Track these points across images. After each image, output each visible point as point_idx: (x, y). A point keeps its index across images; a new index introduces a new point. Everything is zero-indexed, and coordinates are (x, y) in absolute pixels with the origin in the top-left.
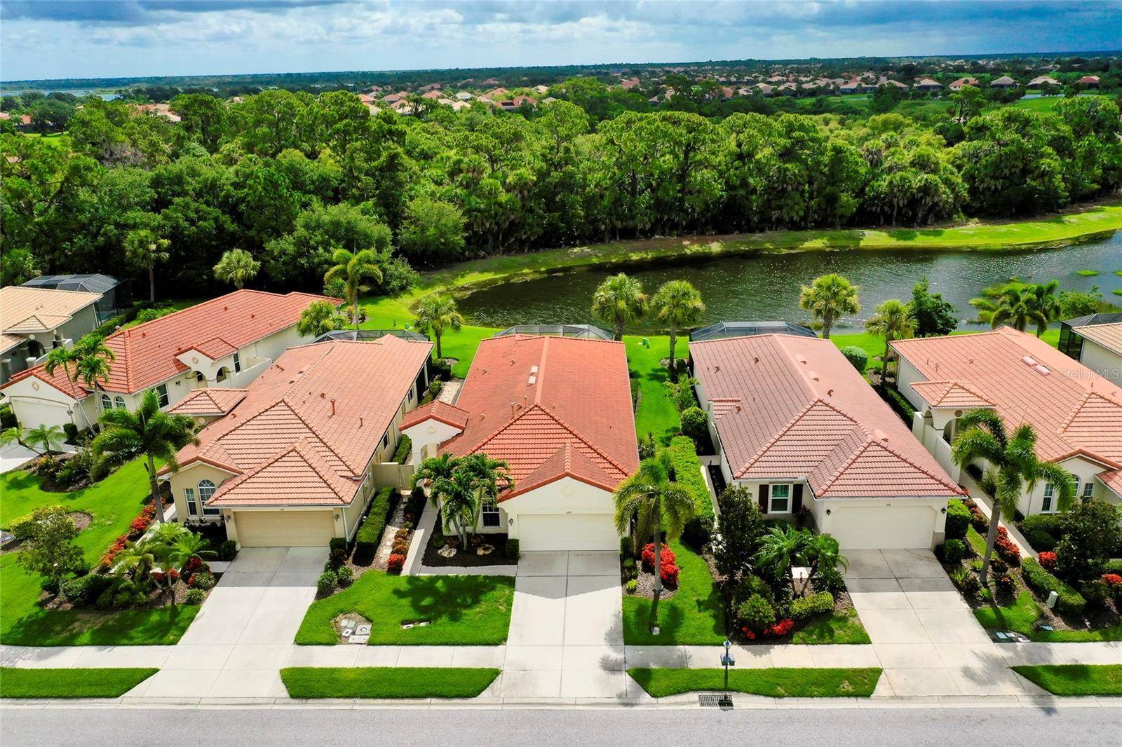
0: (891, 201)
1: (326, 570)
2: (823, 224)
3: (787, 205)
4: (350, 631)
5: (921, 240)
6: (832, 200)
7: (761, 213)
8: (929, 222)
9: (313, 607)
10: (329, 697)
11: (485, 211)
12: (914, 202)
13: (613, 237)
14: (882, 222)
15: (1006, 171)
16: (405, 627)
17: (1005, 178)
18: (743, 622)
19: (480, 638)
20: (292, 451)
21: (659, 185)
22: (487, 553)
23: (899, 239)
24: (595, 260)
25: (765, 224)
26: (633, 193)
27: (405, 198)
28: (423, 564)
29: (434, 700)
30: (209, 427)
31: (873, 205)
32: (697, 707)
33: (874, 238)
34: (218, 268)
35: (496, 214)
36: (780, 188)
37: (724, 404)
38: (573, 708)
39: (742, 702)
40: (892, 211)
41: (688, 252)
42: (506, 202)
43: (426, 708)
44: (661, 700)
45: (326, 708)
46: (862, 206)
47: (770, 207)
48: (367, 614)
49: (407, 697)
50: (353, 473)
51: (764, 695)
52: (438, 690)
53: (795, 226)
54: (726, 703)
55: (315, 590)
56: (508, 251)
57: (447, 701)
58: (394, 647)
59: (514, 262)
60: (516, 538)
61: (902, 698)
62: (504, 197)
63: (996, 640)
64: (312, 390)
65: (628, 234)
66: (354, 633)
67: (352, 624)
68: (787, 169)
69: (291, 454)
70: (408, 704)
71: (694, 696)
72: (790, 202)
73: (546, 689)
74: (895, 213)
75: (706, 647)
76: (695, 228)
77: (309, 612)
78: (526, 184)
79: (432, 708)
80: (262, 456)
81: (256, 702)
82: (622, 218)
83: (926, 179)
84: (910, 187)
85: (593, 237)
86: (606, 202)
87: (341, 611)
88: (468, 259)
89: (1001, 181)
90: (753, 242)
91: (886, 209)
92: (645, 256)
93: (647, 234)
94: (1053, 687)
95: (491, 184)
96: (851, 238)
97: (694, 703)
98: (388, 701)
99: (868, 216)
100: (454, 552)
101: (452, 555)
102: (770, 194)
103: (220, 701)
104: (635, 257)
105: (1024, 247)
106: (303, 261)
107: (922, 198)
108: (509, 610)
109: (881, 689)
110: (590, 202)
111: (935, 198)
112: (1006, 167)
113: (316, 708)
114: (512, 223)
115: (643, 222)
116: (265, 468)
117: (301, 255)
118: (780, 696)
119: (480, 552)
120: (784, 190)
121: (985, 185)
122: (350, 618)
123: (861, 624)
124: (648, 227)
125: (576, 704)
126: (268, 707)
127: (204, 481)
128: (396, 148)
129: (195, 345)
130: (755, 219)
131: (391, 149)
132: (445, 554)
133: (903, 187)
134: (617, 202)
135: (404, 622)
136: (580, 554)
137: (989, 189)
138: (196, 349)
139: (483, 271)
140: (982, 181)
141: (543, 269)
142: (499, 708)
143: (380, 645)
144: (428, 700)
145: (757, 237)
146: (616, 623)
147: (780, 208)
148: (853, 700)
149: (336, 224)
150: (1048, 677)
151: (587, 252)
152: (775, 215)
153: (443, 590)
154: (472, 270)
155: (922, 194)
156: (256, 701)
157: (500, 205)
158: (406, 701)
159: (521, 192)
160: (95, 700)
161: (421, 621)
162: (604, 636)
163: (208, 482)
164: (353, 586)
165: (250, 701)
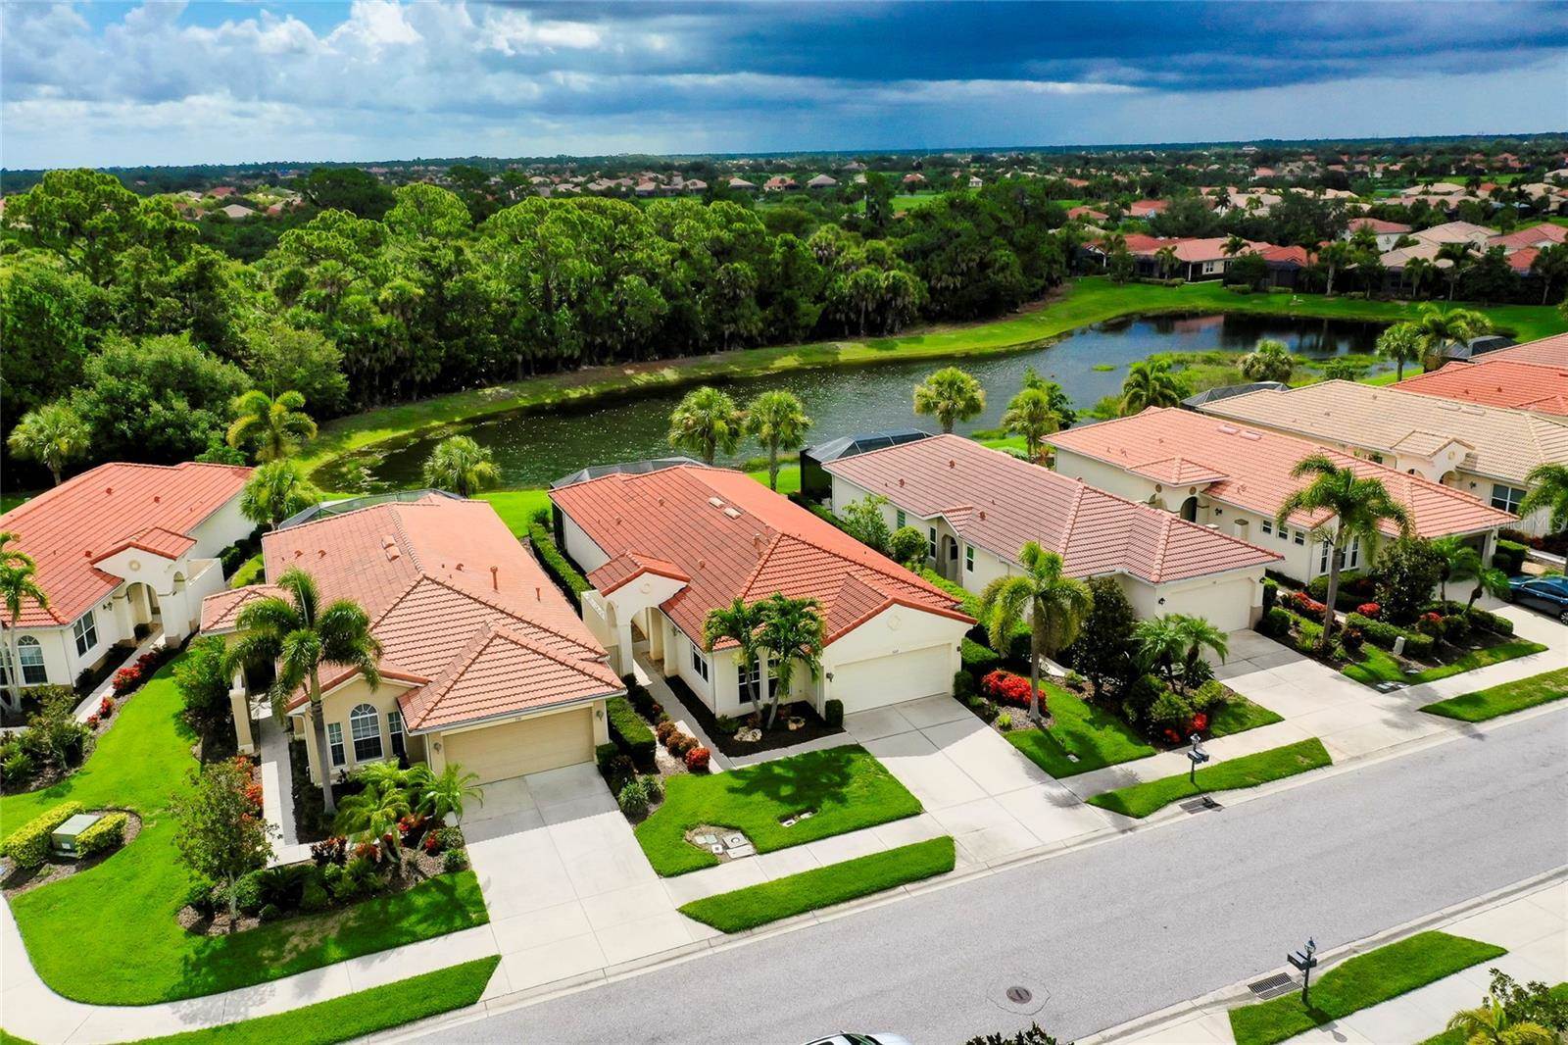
0: (857, 305)
2: (780, 337)
3: (743, 316)
4: (720, 846)
5: (903, 349)
6: (790, 307)
7: (709, 327)
8: (896, 330)
9: (640, 833)
10: (779, 918)
11: (359, 342)
12: (883, 306)
13: (527, 372)
14: (847, 332)
15: (964, 266)
16: (785, 824)
17: (962, 274)
18: (1162, 725)
19: (891, 813)
20: (494, 638)
21: (581, 297)
22: (801, 725)
23: (880, 349)
24: (522, 403)
25: (720, 342)
26: (548, 307)
27: (235, 326)
28: (730, 756)
29: (908, 887)
31: (837, 310)
32: (1189, 815)
33: (852, 351)
35: (375, 344)
36: (731, 294)
37: (957, 513)
38: (1068, 851)
40: (859, 317)
41: (639, 383)
42: (389, 327)
44: (1149, 819)
45: (785, 931)
46: (825, 312)
47: (722, 321)
48: (721, 823)
49: (874, 892)
50: (596, 653)
51: (1241, 788)
52: (905, 872)
53: (750, 343)
54: (1210, 805)
56: (388, 400)
57: (923, 884)
58: (795, 848)
59: (411, 412)
60: (835, 698)
61: (1359, 758)
62: (381, 321)
63: (1383, 692)
64: (440, 561)
65: (547, 366)
66: (726, 847)
67: (713, 838)
68: (736, 270)
69: (495, 642)
70: (881, 899)
71: (1175, 807)
72: (747, 312)
73: (1021, 841)
74: (862, 321)
75: (1139, 761)
76: (634, 352)
77: (640, 840)
78: (410, 300)
80: (448, 653)
81: (682, 953)
82: (542, 343)
83: (894, 277)
84: (879, 287)
85: (505, 373)
86: (516, 323)
87: (684, 828)
88: (346, 414)
89: (959, 278)
90: (713, 365)
91: (853, 316)
92: (586, 392)
93: (571, 364)
94: (1467, 716)
95: (359, 303)
96: (827, 353)
97: (1182, 813)
98: (854, 903)
99: (831, 329)
100: (759, 736)
101: (759, 737)
102: (719, 303)
103: (634, 965)
104: (574, 394)
106: (124, 426)
107: (891, 299)
108: (892, 778)
109: (1334, 755)
110: (502, 322)
111: (907, 299)
112: (963, 261)
114: (400, 360)
115: (570, 348)
116: (470, 666)
117: (117, 418)
118: (1256, 785)
119: (793, 727)
120: (736, 297)
121: (943, 284)
122: (703, 833)
123: (1258, 706)
124: (577, 354)
126: (709, 952)
127: (359, 708)
128: (207, 254)
129: (134, 541)
130: (705, 336)
131: (202, 255)
132: (749, 738)
133: (864, 289)
134: (531, 322)
135: (784, 819)
136: (908, 704)
137: (947, 287)
138: (137, 547)
139: (374, 427)
140: (939, 279)
141: (457, 419)
143: (777, 850)
144: (901, 888)
145: (712, 358)
147: (734, 320)
148: (1320, 770)
150: (1456, 709)
151: (506, 393)
152: (728, 330)
153: (790, 775)
154: (360, 429)
155: (890, 295)
156: (683, 951)
157: (380, 332)
158: (876, 896)
159: (403, 313)
161: (800, 813)
162: (1024, 776)
163: (366, 706)
165: (676, 953)
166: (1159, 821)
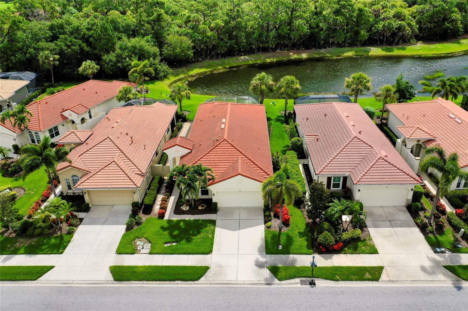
0: (383, 34)
1: (130, 218)
2: (352, 45)
3: (336, 36)
4: (141, 247)
5: (396, 52)
6: (357, 33)
7: (325, 40)
8: (400, 43)
9: (124, 235)
10: (132, 280)
11: (201, 40)
12: (394, 34)
13: (259, 51)
14: (379, 43)
15: (436, 20)
16: (166, 245)
17: (435, 22)
18: (320, 244)
19: (200, 251)
20: (113, 162)
21: (279, 27)
22: (203, 208)
23: (387, 51)
24: (250, 62)
25: (327, 44)
26: (268, 31)
27: (165, 34)
28: (174, 213)
29: (179, 282)
30: (76, 149)
31: (375, 36)
32: (299, 285)
33: (375, 51)
34: (81, 69)
35: (206, 41)
36: (334, 28)
37: (311, 137)
38: (242, 286)
39: (320, 283)
40: (384, 38)
41: (292, 58)
42: (211, 36)
43: (175, 286)
44: (283, 282)
45: (130, 285)
46: (370, 35)
47: (329, 37)
48: (149, 239)
49: (167, 280)
50: (141, 172)
51: (330, 280)
52: (182, 277)
53: (339, 45)
54: (312, 284)
55: (125, 227)
56: (212, 58)
57: (185, 282)
58: (161, 255)
59: (214, 63)
60: (216, 202)
61: (393, 281)
62: (209, 34)
63: (436, 252)
64: (122, 131)
65: (265, 50)
66: (143, 248)
67: (142, 243)
68: (337, 19)
70: (168, 284)
71: (298, 280)
72: (338, 34)
73: (230, 277)
74: (385, 39)
75: (303, 255)
76: (295, 47)
77: (122, 238)
78: (219, 27)
79: (179, 286)
80: (99, 164)
81: (98, 283)
82: (262, 42)
83: (400, 24)
84: (392, 27)
85: (250, 51)
86: (255, 35)
87: (138, 237)
88: (194, 62)
89: (433, 24)
90: (321, 53)
91: (381, 38)
92: (273, 60)
93: (274, 50)
94: (463, 276)
95: (204, 28)
96: (365, 51)
97: (298, 283)
98: (158, 282)
99: (372, 42)
100: (188, 208)
101: (187, 209)
102: (329, 31)
103: (82, 282)
104: (268, 61)
105: (442, 55)
106: (120, 65)
107: (397, 32)
108: (213, 237)
109: (384, 277)
110: (248, 35)
111: (404, 32)
112: (436, 17)
113: (126, 286)
114: (214, 46)
115: (272, 44)
116: (101, 170)
117: (119, 62)
118: (337, 280)
119: (200, 208)
120: (335, 29)
121: (426, 26)
122: (141, 241)
123: (374, 244)
124: (274, 46)
125: (244, 284)
126: (104, 285)
127: (74, 175)
128: (160, 11)
129: (69, 108)
130: (322, 42)
131: (159, 11)
132: (184, 209)
133: (389, 27)
134: (261, 35)
135: (166, 243)
136: (245, 208)
137: (427, 27)
138: (70, 110)
139: (200, 68)
140: (425, 24)
141: (227, 67)
142: (209, 286)
143: (155, 254)
144: (177, 282)
145: (323, 51)
146: (262, 243)
147: (333, 37)
148: (371, 282)
149: (134, 47)
150: (460, 271)
151: (247, 59)
152: (331, 40)
153: (183, 227)
154: (196, 68)
155: (398, 31)
156: (98, 282)
157: (208, 37)
158: (167, 282)
159: (217, 31)
160: (26, 282)
161: (173, 242)
162: (257, 249)
163: (76, 176)
164: (142, 225)
165: (96, 282)
166: (286, 284)
